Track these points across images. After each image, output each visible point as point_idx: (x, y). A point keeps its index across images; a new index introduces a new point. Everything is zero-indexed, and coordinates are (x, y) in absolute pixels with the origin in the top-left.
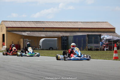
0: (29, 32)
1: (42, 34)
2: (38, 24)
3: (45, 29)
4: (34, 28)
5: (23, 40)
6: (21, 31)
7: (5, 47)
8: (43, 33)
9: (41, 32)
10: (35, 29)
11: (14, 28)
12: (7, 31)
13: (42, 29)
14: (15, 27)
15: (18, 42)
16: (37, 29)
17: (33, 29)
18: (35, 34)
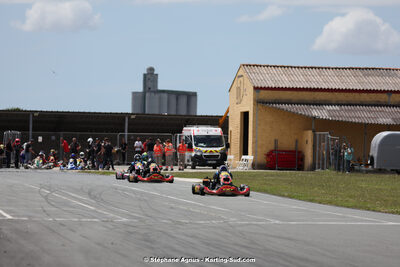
0: (337, 108)
1: (384, 116)
2: (371, 79)
3: (393, 95)
4: (356, 91)
5: (315, 136)
6: (308, 104)
7: (250, 157)
8: (388, 109)
9: (378, 106)
10: (357, 94)
11: (281, 93)
12: (259, 102)
13: (383, 98)
14: (286, 89)
15: (297, 141)
16: (365, 97)
17: (351, 97)
18: (358, 114)
